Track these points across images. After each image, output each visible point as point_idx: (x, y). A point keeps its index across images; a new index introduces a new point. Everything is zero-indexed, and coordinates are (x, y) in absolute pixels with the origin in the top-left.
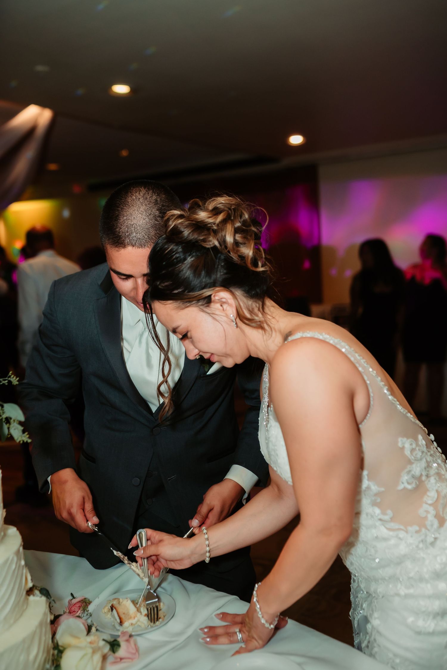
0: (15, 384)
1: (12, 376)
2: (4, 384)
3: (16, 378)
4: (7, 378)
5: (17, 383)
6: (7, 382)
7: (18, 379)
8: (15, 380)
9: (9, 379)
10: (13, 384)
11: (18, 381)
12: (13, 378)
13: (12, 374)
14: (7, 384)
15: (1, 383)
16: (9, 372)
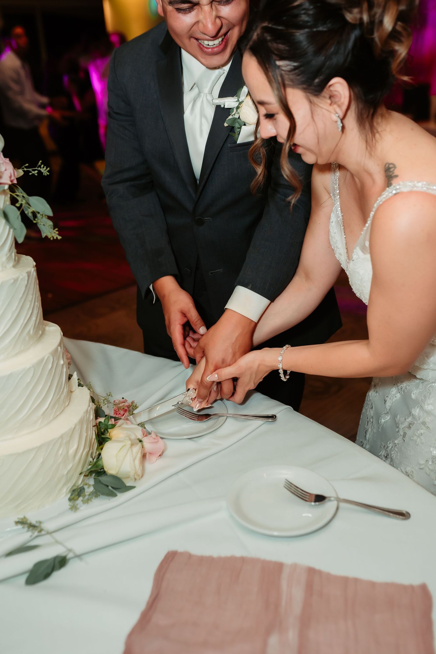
1: (42, 166)
2: (33, 174)
3: (47, 168)
5: (48, 173)
6: (37, 173)
7: (48, 169)
8: (45, 171)
9: (39, 169)
10: (44, 174)
11: (48, 171)
12: (43, 167)
13: (42, 163)
14: (36, 175)
15: (30, 174)
16: (39, 161)
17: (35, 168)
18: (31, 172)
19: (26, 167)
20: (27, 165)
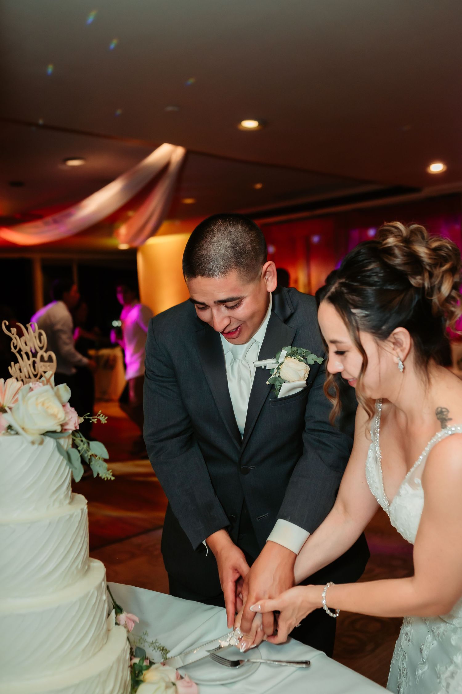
0: (104, 423)
1: (101, 415)
2: (93, 422)
3: (105, 417)
4: (96, 417)
5: (106, 422)
6: (97, 421)
7: (107, 418)
8: (103, 419)
9: (99, 417)
10: (102, 422)
11: (106, 420)
12: (102, 416)
13: (101, 413)
14: (96, 422)
15: (91, 422)
16: (99, 411)
17: (95, 416)
18: (91, 420)
19: (88, 416)
20: (89, 414)
